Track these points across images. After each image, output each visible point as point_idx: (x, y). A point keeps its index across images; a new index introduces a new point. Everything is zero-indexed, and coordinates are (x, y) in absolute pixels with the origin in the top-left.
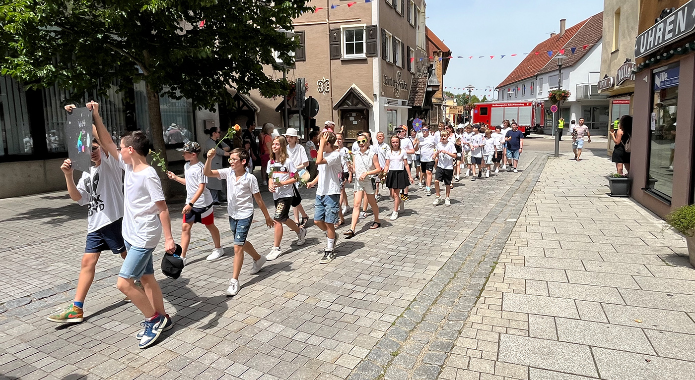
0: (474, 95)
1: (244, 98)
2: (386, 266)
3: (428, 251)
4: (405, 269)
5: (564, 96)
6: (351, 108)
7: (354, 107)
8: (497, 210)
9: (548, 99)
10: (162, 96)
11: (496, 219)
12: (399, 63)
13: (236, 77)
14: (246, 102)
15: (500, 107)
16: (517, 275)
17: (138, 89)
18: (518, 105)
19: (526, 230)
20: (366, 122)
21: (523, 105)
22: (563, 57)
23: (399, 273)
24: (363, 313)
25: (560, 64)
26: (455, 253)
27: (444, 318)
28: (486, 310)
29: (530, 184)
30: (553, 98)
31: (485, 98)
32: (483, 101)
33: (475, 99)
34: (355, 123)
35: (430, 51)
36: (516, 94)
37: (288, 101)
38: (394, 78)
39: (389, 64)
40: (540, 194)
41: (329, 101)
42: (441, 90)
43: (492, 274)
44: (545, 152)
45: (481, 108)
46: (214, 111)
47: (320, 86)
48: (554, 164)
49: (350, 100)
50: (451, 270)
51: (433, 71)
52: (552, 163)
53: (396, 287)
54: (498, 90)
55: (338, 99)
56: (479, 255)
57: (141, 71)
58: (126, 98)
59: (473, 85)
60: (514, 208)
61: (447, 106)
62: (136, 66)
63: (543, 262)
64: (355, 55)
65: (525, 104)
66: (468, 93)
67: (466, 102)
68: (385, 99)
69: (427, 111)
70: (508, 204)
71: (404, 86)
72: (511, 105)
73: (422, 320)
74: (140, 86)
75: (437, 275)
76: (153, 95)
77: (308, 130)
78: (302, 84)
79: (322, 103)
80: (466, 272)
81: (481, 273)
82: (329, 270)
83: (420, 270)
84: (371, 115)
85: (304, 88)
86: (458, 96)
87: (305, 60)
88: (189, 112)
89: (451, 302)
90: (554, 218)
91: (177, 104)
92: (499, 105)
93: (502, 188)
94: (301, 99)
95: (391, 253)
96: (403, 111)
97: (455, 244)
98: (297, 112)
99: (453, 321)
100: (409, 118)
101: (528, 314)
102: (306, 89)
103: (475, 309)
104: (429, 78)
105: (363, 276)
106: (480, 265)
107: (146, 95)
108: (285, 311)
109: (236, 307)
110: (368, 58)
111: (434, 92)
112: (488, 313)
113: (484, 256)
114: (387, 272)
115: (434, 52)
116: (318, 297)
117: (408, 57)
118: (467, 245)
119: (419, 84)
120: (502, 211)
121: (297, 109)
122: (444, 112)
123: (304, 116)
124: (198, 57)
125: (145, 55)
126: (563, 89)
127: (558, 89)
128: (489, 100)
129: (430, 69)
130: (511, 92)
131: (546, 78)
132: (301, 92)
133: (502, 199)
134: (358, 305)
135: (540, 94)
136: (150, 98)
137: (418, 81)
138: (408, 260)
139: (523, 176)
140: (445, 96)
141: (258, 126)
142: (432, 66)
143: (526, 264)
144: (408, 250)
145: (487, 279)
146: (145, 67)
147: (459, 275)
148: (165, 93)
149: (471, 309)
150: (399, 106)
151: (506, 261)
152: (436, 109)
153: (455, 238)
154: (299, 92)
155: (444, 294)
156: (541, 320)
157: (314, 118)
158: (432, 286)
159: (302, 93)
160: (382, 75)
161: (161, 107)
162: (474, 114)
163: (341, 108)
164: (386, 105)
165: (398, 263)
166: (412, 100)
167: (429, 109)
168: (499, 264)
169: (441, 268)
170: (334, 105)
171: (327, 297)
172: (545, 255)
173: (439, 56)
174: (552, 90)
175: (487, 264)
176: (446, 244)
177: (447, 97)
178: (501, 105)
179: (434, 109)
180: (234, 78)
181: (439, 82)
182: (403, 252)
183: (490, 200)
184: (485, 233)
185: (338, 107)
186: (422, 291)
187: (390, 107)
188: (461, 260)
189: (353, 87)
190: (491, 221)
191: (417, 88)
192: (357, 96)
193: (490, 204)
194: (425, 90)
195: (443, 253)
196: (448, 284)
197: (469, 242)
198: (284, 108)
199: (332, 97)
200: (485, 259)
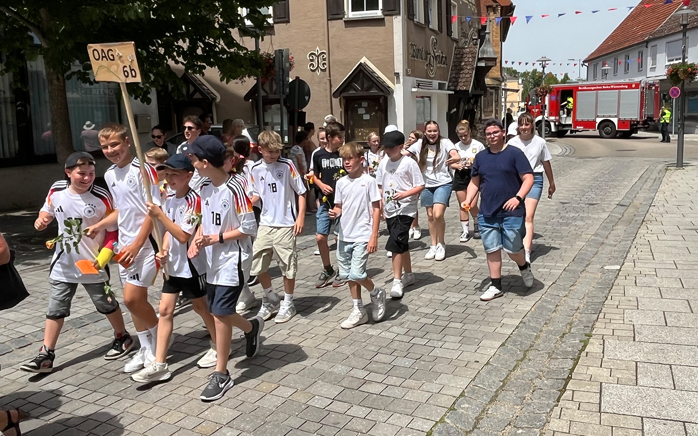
0: (550, 73)
1: (196, 81)
2: (417, 340)
3: (482, 317)
4: (446, 346)
5: (691, 73)
6: (360, 94)
7: (365, 93)
8: (588, 251)
9: (665, 77)
10: (69, 77)
11: (587, 266)
12: (434, 25)
13: (183, 49)
14: (198, 87)
15: (591, 90)
16: (623, 356)
17: (34, 69)
18: (618, 87)
19: (636, 283)
20: (383, 115)
21: (627, 87)
22: (689, 11)
23: (437, 352)
24: (381, 416)
25: (685, 22)
26: (524, 320)
27: (509, 424)
28: (575, 411)
29: (640, 210)
30: (674, 75)
31: (566, 77)
32: (564, 81)
33: (552, 78)
34: (366, 117)
35: (482, 5)
36: (615, 71)
37: (262, 85)
38: (426, 48)
39: (418, 25)
40: (655, 227)
41: (326, 83)
42: (498, 64)
43: (583, 354)
44: (662, 160)
46: (149, 101)
47: (312, 60)
48: (677, 179)
49: (359, 82)
50: (519, 346)
51: (487, 35)
52: (673, 178)
53: (433, 374)
54: (587, 64)
55: (340, 80)
56: (561, 323)
57: (37, 41)
58: (15, 82)
59: (548, 58)
60: (616, 248)
61: (508, 90)
62: (29, 33)
63: (664, 334)
64: (365, 12)
65: (630, 86)
66: (540, 70)
67: (537, 84)
68: (413, 80)
69: (477, 97)
70: (606, 241)
71: (442, 60)
72: (607, 87)
73: (475, 427)
74: (37, 65)
75: (496, 356)
76: (55, 77)
77: (295, 129)
78: (283, 58)
79: (315, 87)
80: (543, 350)
81: (566, 351)
82: (327, 348)
83: (469, 348)
84: (392, 105)
85: (288, 65)
86: (525, 74)
87: (288, 22)
88: (113, 104)
89: (519, 397)
90: (679, 264)
91: (94, 91)
92: (589, 88)
93: (596, 216)
94: (283, 82)
95: (424, 320)
96: (440, 99)
97: (525, 306)
98: (277, 101)
99: (522, 428)
100: (450, 109)
101: (642, 418)
102: (291, 65)
103: (557, 410)
104: (480, 47)
105: (380, 357)
106: (564, 340)
107: (45, 78)
108: (259, 412)
109: (183, 408)
110: (386, 18)
111: (487, 69)
112: (578, 415)
113: (571, 324)
114: (417, 351)
115: (488, 7)
116: (312, 390)
117: (447, 14)
118: (543, 306)
119: (465, 56)
120: (596, 254)
121: (277, 97)
122: (503, 100)
123: (287, 108)
124: (123, 19)
125: (43, 16)
126: (689, 61)
127: (681, 61)
128: (574, 80)
129: (482, 33)
130: (606, 67)
131: (662, 44)
132: (283, 71)
133: (596, 235)
134: (373, 403)
135: (653, 69)
136: (51, 82)
137: (464, 51)
138: (452, 331)
139: (628, 198)
140: (505, 74)
141: (218, 123)
142: (484, 28)
143: (636, 337)
144: (452, 316)
145: (576, 361)
146: (44, 35)
147: (531, 355)
148: (73, 73)
149: (552, 410)
150: (435, 91)
151: (604, 332)
152: (491, 94)
154: (279, 71)
155: (509, 386)
156: (662, 427)
157: (304, 110)
158: (489, 372)
159: (285, 73)
160: (408, 43)
161: (69, 95)
162: (551, 102)
163: (345, 94)
164: (414, 90)
165: (435, 336)
166: (454, 81)
167: (480, 96)
168: (593, 337)
169: (503, 345)
170: (334, 89)
171: (326, 390)
172: (666, 323)
173: (495, 13)
174: (672, 63)
175: (574, 337)
176: (510, 306)
177: (508, 76)
178: (593, 88)
179: (488, 94)
180: (181, 50)
181: (495, 53)
182: (442, 319)
183: (578, 236)
184: (570, 288)
185: (341, 93)
186: (474, 380)
187: (420, 93)
188: (534, 332)
189: (363, 62)
190: (580, 269)
191: (461, 62)
192: (370, 76)
193: (577, 243)
194: (475, 66)
195: (505, 321)
196: (514, 370)
197: (546, 301)
198: (257, 95)
199: (330, 77)
200: (572, 330)
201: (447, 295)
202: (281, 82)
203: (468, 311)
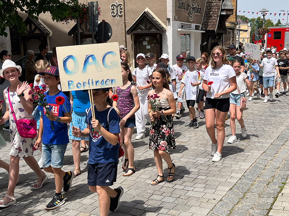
3: (219, 173)
4: (196, 189)
6: (144, 32)
7: (147, 32)
8: (287, 133)
11: (286, 142)
14: (38, 27)
20: (159, 46)
23: (190, 194)
26: (245, 174)
31: (279, 22)
32: (277, 25)
33: (270, 23)
34: (148, 47)
37: (80, 25)
38: (187, 2)
41: (122, 25)
42: (234, 14)
43: (280, 194)
45: (275, 32)
46: (6, 35)
47: (113, 9)
49: (144, 24)
50: (241, 190)
53: (187, 207)
55: (131, 22)
56: (268, 176)
61: (241, 30)
66: (262, 17)
67: (260, 26)
68: (179, 23)
69: (220, 35)
71: (198, 10)
75: (226, 196)
78: (94, 8)
79: (115, 28)
80: (256, 192)
81: (270, 193)
83: (210, 191)
84: (165, 39)
85: (97, 12)
86: (253, 20)
96: (196, 35)
97: (246, 166)
98: (90, 36)
100: (202, 43)
102: (99, 13)
104: (223, 2)
105: (154, 197)
106: (269, 186)
111: (227, 16)
113: (273, 177)
114: (178, 193)
118: (257, 166)
119: (213, 7)
121: (90, 33)
122: (237, 37)
128: (284, 24)
132: (94, 15)
137: (212, 5)
138: (199, 181)
140: (239, 20)
144: (200, 172)
145: (275, 199)
147: (248, 195)
150: (193, 30)
152: (230, 33)
153: (245, 159)
154: (91, 16)
155: (233, 214)
158: (222, 206)
159: (96, 17)
162: (268, 38)
163: (134, 32)
164: (179, 30)
165: (189, 184)
166: (205, 24)
167: (222, 34)
168: (287, 184)
169: (231, 189)
170: (127, 29)
175: (275, 185)
176: (236, 166)
177: (241, 21)
179: (228, 33)
181: (232, 6)
182: (193, 173)
183: (281, 123)
184: (275, 155)
185: (131, 32)
186: (212, 210)
187: (183, 32)
188: (250, 181)
189: (146, 11)
190: (281, 144)
191: (210, 12)
192: (151, 20)
193: (280, 127)
194: (219, 14)
195: (233, 175)
196: (237, 204)
197: (259, 163)
198: (76, 32)
199: (125, 21)
200: (274, 180)
201: (197, 159)
202: (93, 23)
203: (210, 169)
